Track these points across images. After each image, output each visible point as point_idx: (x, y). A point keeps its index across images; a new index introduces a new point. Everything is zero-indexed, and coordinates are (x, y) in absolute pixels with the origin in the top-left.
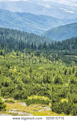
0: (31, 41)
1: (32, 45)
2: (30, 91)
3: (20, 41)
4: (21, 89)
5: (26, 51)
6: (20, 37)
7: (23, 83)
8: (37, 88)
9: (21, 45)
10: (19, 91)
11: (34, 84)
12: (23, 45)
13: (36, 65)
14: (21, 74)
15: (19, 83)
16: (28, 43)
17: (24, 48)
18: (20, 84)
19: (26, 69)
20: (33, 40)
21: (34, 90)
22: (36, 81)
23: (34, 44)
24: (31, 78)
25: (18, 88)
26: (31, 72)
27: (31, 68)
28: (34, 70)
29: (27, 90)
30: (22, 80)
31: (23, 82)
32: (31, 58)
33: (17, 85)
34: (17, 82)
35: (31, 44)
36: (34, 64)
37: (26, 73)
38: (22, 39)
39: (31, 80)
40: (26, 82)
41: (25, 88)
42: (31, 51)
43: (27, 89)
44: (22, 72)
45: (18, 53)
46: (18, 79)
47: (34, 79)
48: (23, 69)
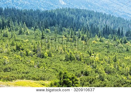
0: (118, 26)
1: (119, 30)
2: (113, 83)
3: (105, 25)
4: (103, 80)
5: (111, 38)
6: (105, 21)
7: (105, 74)
8: (122, 81)
9: (106, 31)
10: (101, 81)
11: (118, 75)
12: (109, 30)
13: (123, 54)
14: (104, 63)
15: (101, 73)
16: (114, 28)
17: (109, 33)
18: (102, 75)
19: (109, 58)
20: (120, 26)
21: (118, 82)
22: (121, 73)
23: (121, 30)
24: (115, 69)
25: (99, 79)
26: (115, 61)
27: (115, 57)
28: (119, 60)
29: (109, 82)
30: (105, 70)
31: (106, 73)
32: (117, 46)
33: (98, 75)
34: (99, 72)
35: (117, 29)
36: (120, 52)
37: (109, 62)
38: (107, 24)
39: (115, 71)
40: (109, 72)
41: (107, 79)
42: (117, 38)
43: (109, 81)
44: (106, 60)
45: (102, 39)
46: (100, 68)
47: (119, 70)
48: (106, 57)
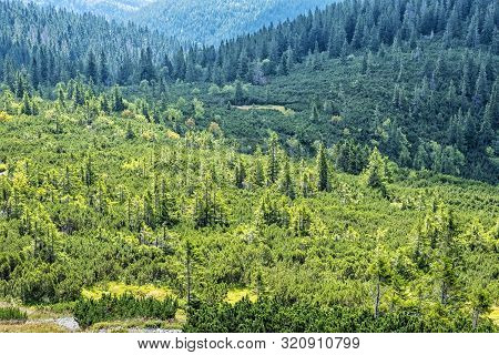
0: (85, 46)
1: (92, 65)
2: (91, 263)
3: (35, 48)
4: (51, 260)
5: (65, 94)
6: (35, 34)
7: (58, 234)
8: (122, 251)
9: (45, 69)
10: (44, 265)
11: (105, 234)
12: (52, 66)
13: (114, 151)
14: (47, 195)
15: (43, 234)
16: (72, 58)
17: (57, 79)
18: (46, 239)
19: (67, 170)
20: (94, 46)
21: (108, 259)
22: (115, 222)
23: (98, 61)
24: (92, 210)
25: (36, 256)
26: (90, 180)
27: (89, 165)
28: (105, 175)
29: (77, 261)
30: (55, 219)
31: (60, 229)
32: (90, 123)
33: (33, 242)
34: (33, 229)
35: (85, 61)
36: (103, 147)
37: (68, 189)
38: (43, 42)
39: (94, 219)
40: (71, 227)
41: (68, 252)
42: (87, 93)
43: (76, 257)
44: (54, 182)
45: (31, 104)
46: (38, 215)
47: (107, 213)
48: (53, 171)
